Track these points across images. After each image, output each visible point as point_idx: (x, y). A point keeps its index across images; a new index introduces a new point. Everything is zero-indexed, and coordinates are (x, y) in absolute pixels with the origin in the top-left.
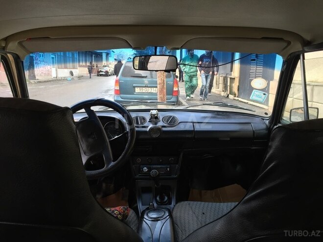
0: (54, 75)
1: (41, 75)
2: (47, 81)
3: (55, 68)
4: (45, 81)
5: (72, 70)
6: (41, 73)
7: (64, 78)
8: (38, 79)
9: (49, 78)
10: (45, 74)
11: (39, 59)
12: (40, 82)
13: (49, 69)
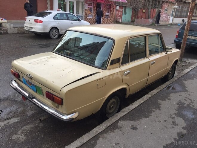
0: (171, 21)
1: (162, 21)
2: (165, 25)
3: (172, 18)
4: (163, 25)
5: (184, 19)
6: (163, 20)
7: (177, 23)
8: (160, 24)
9: (167, 23)
10: (165, 21)
11: (164, 12)
12: (160, 25)
13: (168, 17)
